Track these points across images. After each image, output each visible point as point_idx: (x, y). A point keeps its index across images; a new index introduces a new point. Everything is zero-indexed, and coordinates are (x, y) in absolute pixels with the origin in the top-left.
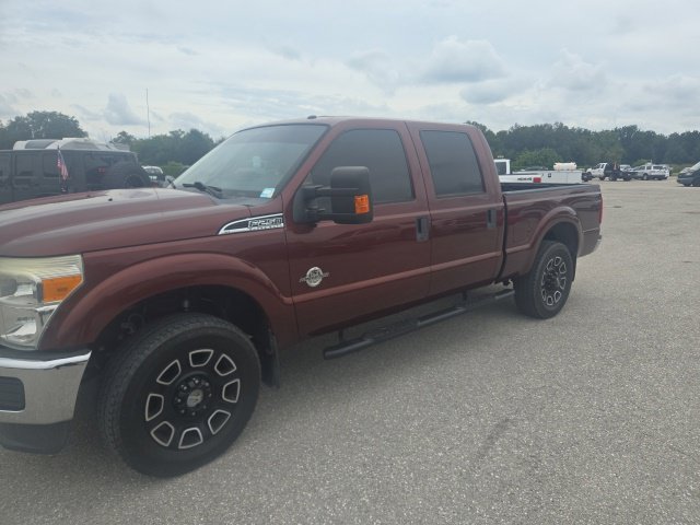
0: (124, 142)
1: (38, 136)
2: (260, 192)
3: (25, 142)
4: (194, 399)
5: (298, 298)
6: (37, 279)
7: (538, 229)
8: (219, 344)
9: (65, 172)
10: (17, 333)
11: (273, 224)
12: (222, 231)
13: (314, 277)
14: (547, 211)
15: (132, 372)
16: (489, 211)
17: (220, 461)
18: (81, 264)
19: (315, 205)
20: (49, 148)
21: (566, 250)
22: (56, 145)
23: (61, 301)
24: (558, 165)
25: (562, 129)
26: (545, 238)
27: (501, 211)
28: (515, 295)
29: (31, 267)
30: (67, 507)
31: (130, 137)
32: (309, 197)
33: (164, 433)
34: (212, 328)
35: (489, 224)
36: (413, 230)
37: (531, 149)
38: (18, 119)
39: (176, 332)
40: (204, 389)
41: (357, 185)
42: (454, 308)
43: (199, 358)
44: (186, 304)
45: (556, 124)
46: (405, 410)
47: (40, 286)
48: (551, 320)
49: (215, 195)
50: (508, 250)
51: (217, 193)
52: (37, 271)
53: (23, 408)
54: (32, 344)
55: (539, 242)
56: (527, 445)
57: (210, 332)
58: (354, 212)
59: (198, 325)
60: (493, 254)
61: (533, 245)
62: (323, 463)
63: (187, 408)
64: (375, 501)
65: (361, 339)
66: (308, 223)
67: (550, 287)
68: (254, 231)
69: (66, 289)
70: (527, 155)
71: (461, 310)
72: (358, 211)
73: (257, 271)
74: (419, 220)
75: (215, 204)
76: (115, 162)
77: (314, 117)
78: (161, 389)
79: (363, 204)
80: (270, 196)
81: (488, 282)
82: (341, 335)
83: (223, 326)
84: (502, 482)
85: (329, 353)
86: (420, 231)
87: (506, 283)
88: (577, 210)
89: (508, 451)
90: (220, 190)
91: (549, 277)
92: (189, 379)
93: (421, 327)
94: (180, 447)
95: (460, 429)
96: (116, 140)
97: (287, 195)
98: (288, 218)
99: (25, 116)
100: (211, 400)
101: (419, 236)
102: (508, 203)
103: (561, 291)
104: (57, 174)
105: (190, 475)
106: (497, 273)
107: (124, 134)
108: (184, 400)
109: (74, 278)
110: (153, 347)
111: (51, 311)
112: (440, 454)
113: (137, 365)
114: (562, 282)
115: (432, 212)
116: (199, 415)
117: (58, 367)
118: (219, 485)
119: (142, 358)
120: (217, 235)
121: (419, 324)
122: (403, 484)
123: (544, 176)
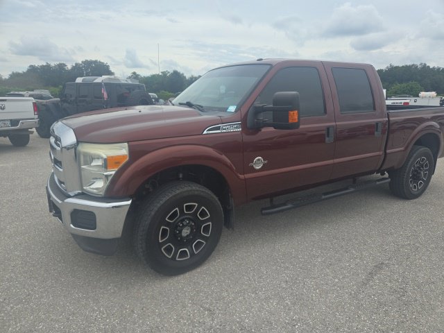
0: (135, 78)
1: (87, 75)
2: (227, 109)
3: (82, 78)
4: (186, 232)
5: (248, 176)
6: (105, 157)
7: (410, 138)
8: (201, 200)
9: (105, 95)
10: (92, 187)
11: (235, 129)
12: (205, 132)
13: (258, 163)
14: (419, 125)
15: (153, 213)
16: (377, 124)
17: (199, 270)
18: (127, 148)
19: (261, 117)
20: (95, 81)
21: (431, 153)
22: (99, 80)
23: (116, 169)
24: (422, 94)
25: (425, 68)
26: (415, 144)
27: (385, 124)
28: (390, 183)
29: (101, 149)
30: (115, 286)
31: (138, 75)
32: (258, 111)
33: (169, 250)
34: (197, 190)
35: (376, 133)
36: (323, 135)
37: (401, 82)
38: (76, 64)
39: (178, 192)
40: (191, 226)
41: (291, 104)
42: (347, 189)
43: (189, 208)
44: (181, 176)
45: (421, 64)
46: (312, 251)
47: (105, 160)
48: (415, 200)
49: (199, 110)
50: (388, 151)
51: (201, 109)
52: (105, 151)
53: (95, 228)
54: (101, 193)
55: (411, 147)
56: (397, 280)
57: (196, 193)
58: (288, 121)
59: (190, 188)
60: (378, 153)
61: (406, 148)
62: (260, 277)
63: (181, 237)
64: (294, 304)
65: (285, 204)
66: (256, 129)
67: (416, 177)
68: (224, 132)
69: (118, 163)
70: (398, 86)
71: (352, 190)
72: (290, 121)
73: (224, 157)
74: (328, 129)
75: (200, 115)
76: (133, 90)
77: (261, 60)
78: (168, 224)
79: (294, 116)
80: (233, 111)
81: (372, 172)
82: (271, 201)
83: (204, 190)
84: (379, 302)
85: (263, 212)
86: (328, 136)
87: (383, 174)
88: (440, 124)
89: (384, 283)
90: (202, 107)
91: (416, 171)
92: (183, 220)
93: (324, 199)
94: (177, 259)
95: (350, 266)
96: (130, 77)
97: (244, 111)
98: (244, 125)
99: (80, 63)
100: (195, 233)
101: (327, 139)
102: (391, 119)
103: (423, 180)
104: (102, 97)
105: (182, 276)
106: (379, 166)
107: (134, 73)
108: (180, 232)
109: (124, 157)
110: (165, 199)
111: (111, 175)
112: (336, 280)
113: (156, 209)
114: (425, 175)
115: (338, 123)
116: (187, 242)
117: (113, 207)
118: (199, 284)
119: (159, 205)
120: (202, 134)
121: (323, 197)
122: (312, 296)
123: (411, 101)
